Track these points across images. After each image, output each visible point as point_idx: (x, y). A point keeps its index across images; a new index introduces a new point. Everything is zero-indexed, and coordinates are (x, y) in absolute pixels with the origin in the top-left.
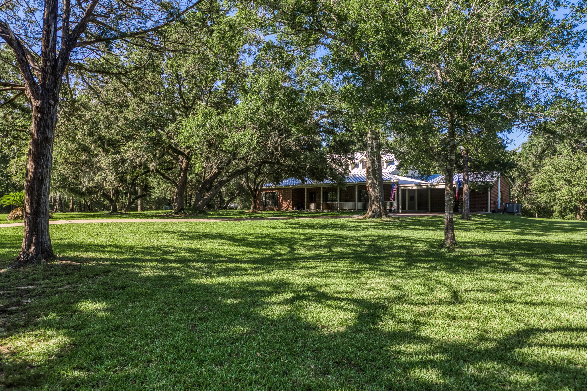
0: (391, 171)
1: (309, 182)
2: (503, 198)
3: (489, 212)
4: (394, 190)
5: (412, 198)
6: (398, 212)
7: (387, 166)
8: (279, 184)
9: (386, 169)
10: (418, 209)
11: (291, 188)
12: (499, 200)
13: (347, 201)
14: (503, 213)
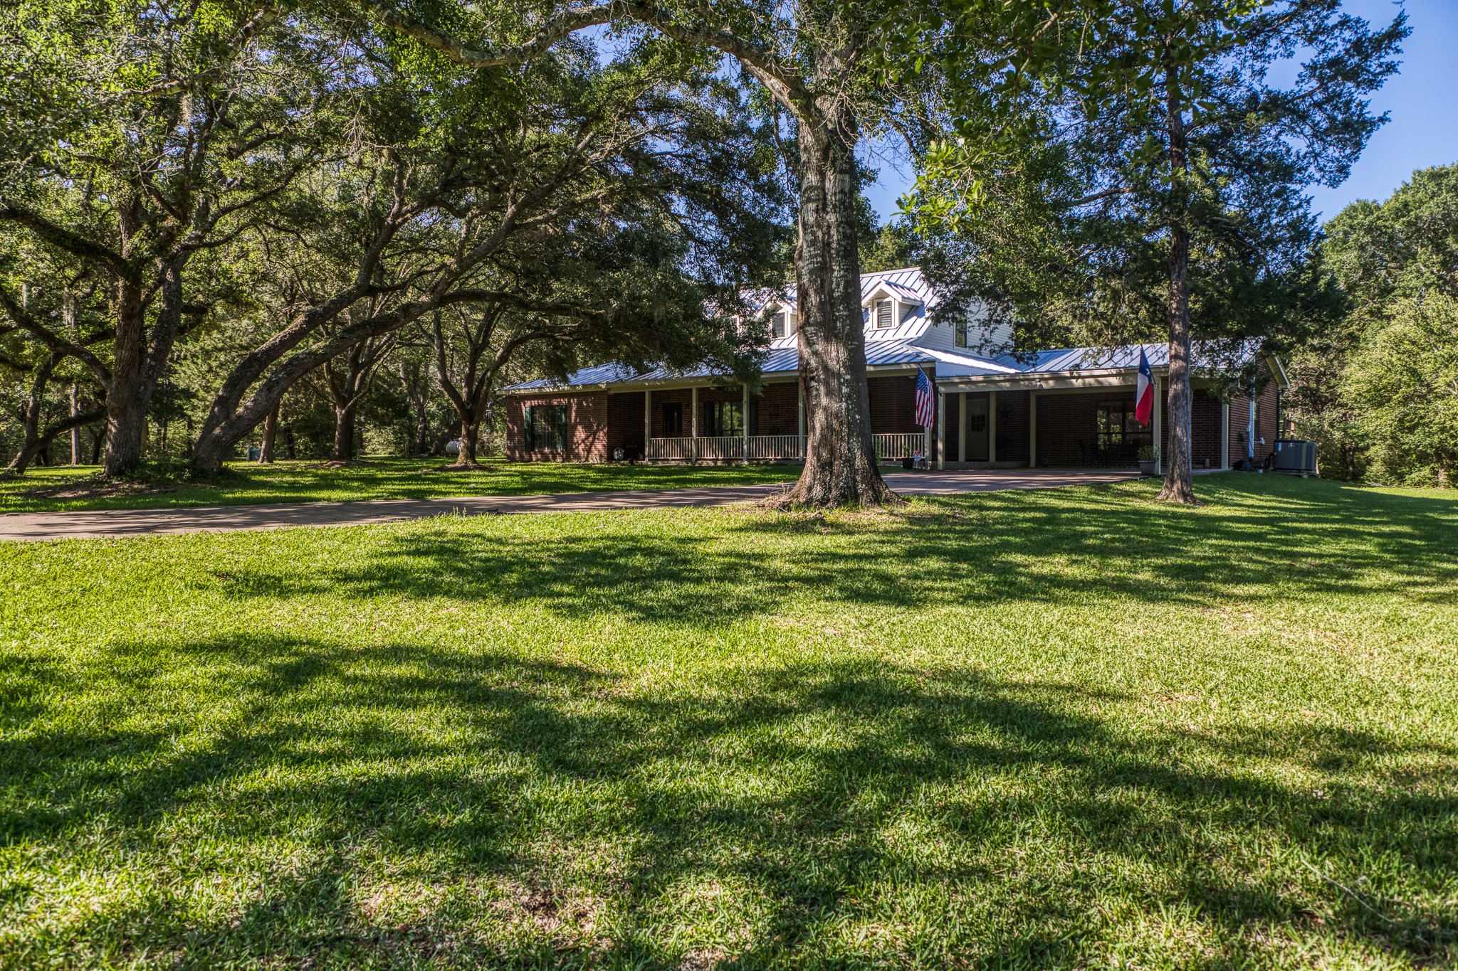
0: (912, 334)
1: (660, 373)
2: (1262, 424)
3: (1225, 467)
4: (924, 398)
5: (978, 423)
6: (934, 469)
7: (902, 321)
8: (566, 380)
9: (898, 328)
10: (998, 459)
11: (603, 392)
12: (1251, 428)
13: (774, 431)
14: (1266, 468)
